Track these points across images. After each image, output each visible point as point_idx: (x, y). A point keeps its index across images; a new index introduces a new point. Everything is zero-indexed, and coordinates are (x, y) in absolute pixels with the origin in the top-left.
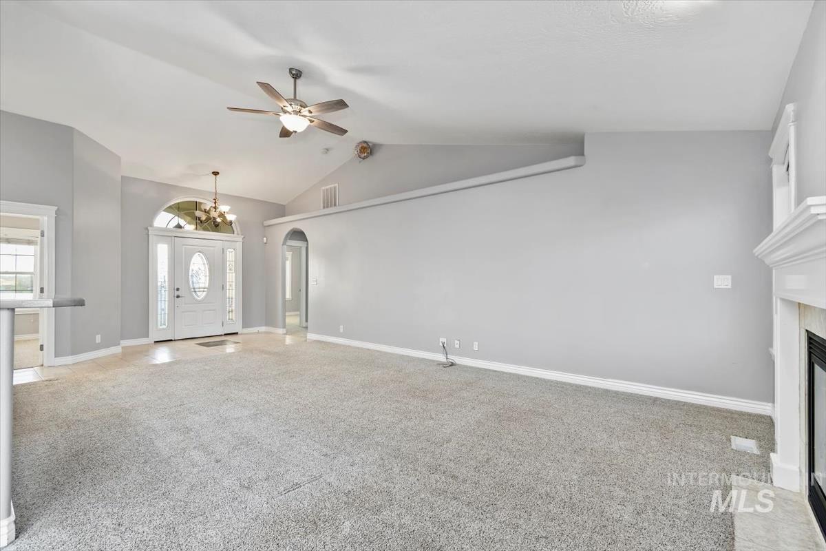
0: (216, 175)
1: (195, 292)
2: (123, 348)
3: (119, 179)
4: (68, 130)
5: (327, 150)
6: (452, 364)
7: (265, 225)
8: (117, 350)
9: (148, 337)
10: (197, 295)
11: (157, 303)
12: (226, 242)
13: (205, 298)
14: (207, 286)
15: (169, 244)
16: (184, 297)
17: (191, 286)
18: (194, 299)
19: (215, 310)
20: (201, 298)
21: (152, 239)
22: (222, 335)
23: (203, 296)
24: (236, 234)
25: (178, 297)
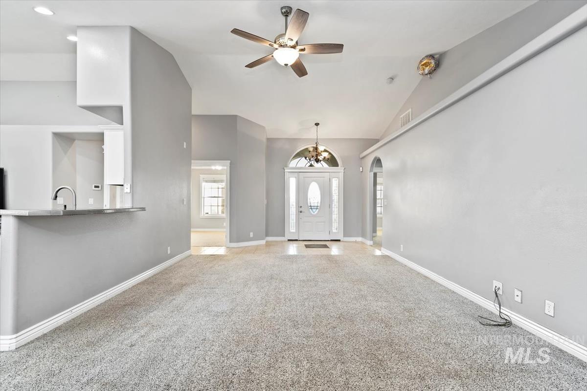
0: (317, 125)
1: (311, 209)
2: (267, 242)
3: (265, 140)
4: (234, 118)
5: (392, 79)
6: (508, 324)
7: (361, 157)
8: (263, 242)
9: (284, 236)
10: (312, 211)
11: (289, 216)
12: (332, 173)
13: (317, 213)
14: (319, 205)
15: (296, 177)
16: (304, 212)
17: (309, 205)
18: (311, 214)
19: (324, 222)
20: (315, 213)
21: (287, 175)
22: (329, 240)
23: (316, 212)
24: (339, 166)
25: (301, 212)
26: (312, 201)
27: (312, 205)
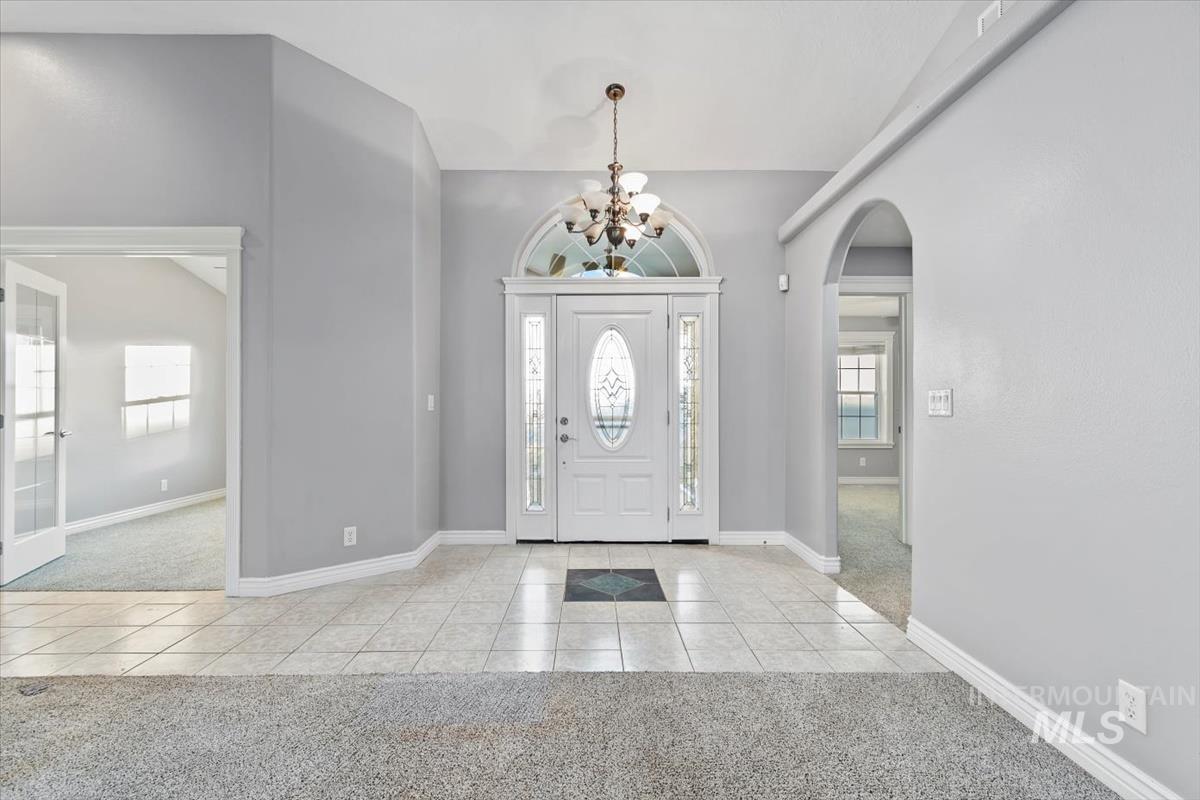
0: (615, 95)
1: (602, 427)
7: (784, 234)
9: (503, 529)
10: (604, 434)
12: (677, 299)
13: (626, 444)
14: (630, 413)
15: (545, 315)
16: (577, 440)
17: (594, 414)
18: (601, 446)
19: (649, 476)
20: (616, 445)
21: (513, 304)
22: (666, 543)
23: (621, 440)
24: (704, 275)
25: (565, 439)
26: (604, 402)
27: (606, 412)
